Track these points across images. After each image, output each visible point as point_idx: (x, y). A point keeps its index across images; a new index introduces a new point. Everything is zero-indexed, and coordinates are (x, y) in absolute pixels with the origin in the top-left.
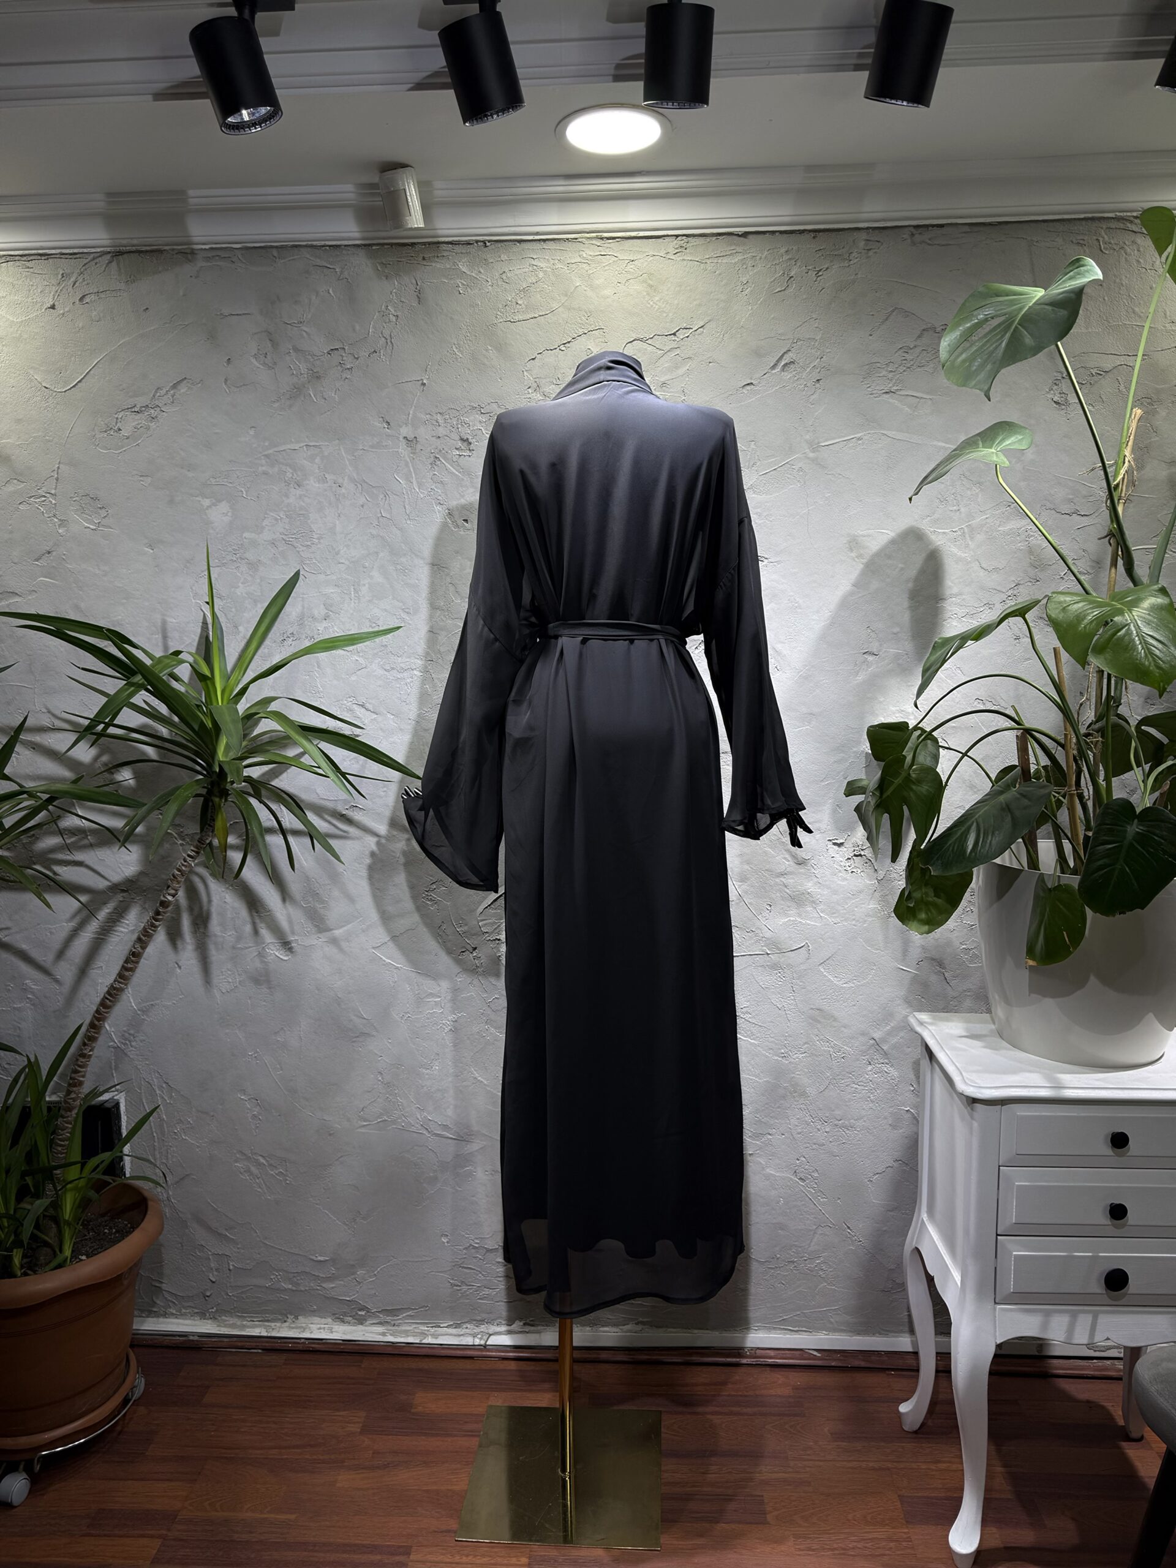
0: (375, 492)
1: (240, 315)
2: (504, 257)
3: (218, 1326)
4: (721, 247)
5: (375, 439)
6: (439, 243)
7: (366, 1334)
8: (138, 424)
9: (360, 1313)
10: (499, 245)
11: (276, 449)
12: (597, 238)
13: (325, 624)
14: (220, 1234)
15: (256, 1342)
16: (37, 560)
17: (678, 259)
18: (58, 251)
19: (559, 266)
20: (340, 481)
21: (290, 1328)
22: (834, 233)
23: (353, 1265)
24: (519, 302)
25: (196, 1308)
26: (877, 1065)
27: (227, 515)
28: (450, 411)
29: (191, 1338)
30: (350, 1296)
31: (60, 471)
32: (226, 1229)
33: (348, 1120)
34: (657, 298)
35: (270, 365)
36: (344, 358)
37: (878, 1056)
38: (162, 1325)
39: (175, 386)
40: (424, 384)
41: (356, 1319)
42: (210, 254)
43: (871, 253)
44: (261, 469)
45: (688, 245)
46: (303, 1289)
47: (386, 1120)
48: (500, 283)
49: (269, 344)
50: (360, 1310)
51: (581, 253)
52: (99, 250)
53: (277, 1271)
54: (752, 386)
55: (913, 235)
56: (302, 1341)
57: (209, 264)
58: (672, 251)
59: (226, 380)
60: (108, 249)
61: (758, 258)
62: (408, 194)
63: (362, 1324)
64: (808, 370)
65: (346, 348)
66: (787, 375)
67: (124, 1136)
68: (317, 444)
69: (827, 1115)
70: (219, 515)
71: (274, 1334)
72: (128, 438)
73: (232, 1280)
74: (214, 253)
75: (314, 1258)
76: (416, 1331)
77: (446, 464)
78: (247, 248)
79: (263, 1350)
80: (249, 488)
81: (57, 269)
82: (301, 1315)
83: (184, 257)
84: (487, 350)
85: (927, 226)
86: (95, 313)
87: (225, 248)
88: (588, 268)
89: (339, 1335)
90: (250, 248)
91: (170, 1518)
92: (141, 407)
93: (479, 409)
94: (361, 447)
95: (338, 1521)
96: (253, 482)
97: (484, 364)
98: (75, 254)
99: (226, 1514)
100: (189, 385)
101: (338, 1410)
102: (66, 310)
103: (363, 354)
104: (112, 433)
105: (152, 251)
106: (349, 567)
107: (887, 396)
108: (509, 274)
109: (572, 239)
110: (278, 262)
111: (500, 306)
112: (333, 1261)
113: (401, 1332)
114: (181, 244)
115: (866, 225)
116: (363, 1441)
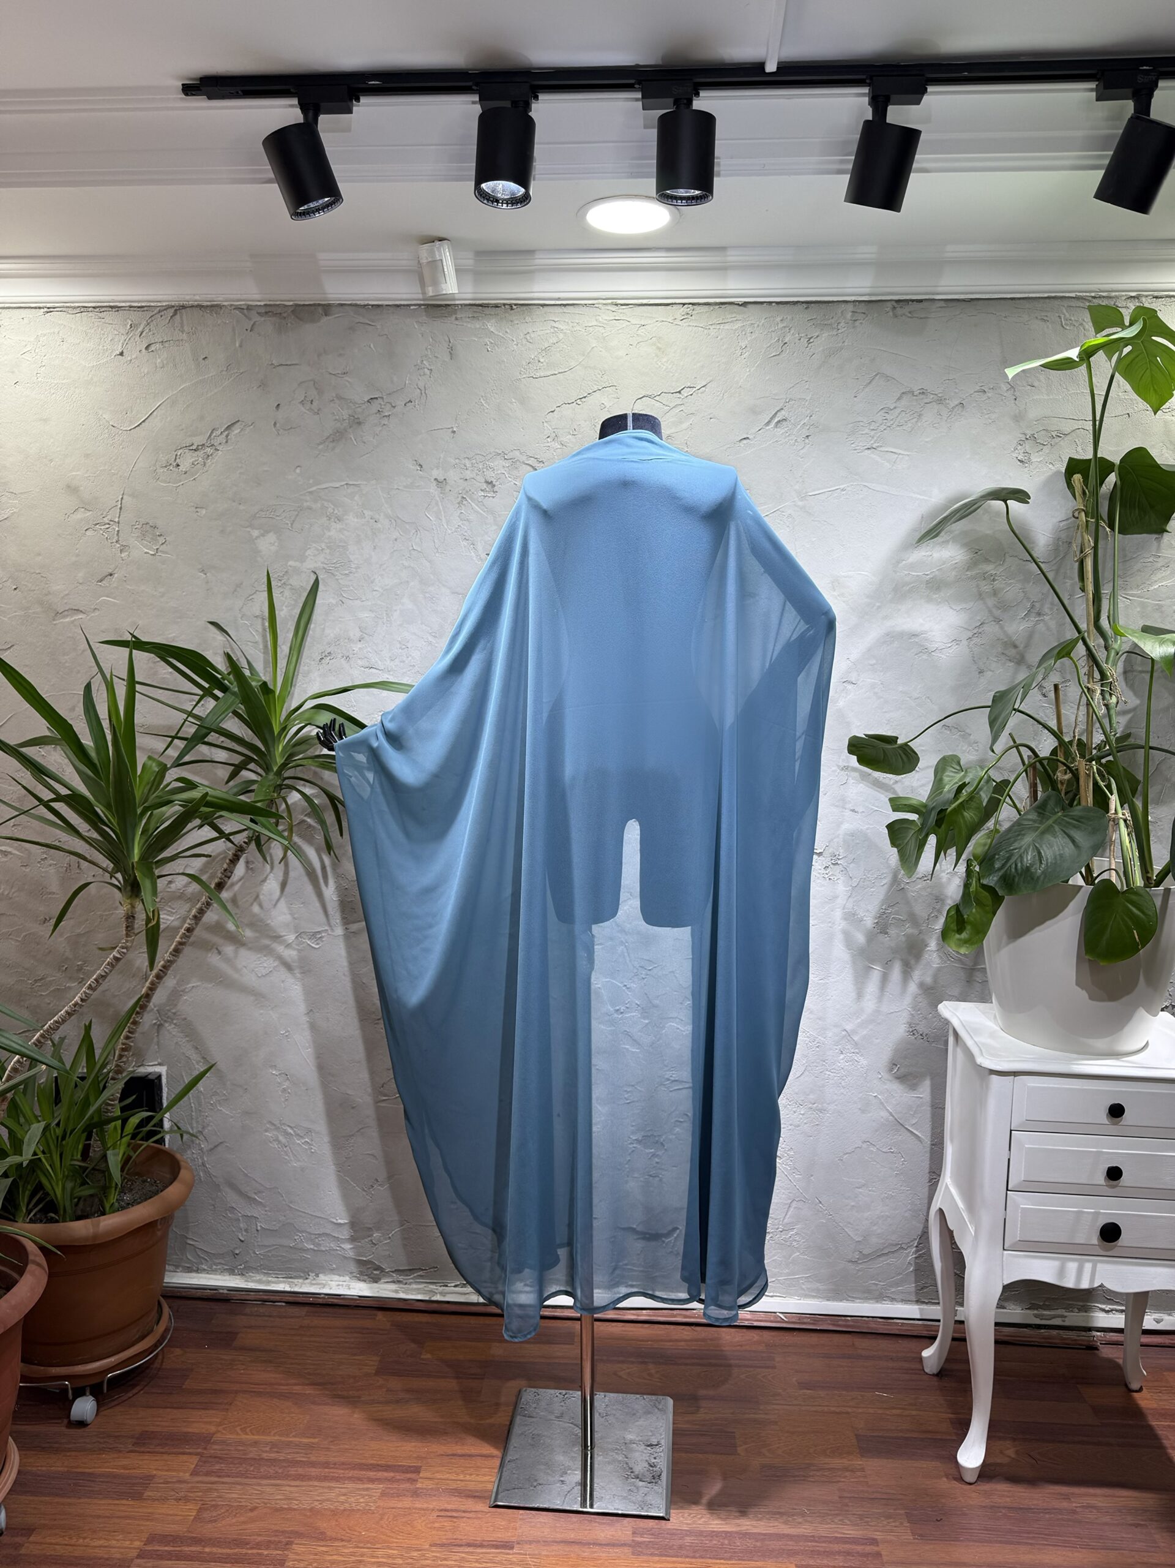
0: (408, 527)
1: (290, 365)
2: (528, 319)
3: (246, 1281)
4: (724, 315)
5: (409, 480)
6: (471, 305)
7: (381, 1291)
8: (196, 461)
9: (375, 1272)
10: (525, 308)
11: (319, 487)
12: (612, 304)
13: (359, 645)
14: (249, 1198)
15: (279, 1296)
16: (101, 581)
17: (685, 325)
18: (128, 304)
19: (578, 328)
20: (377, 517)
21: (311, 1285)
22: (824, 305)
23: (370, 1228)
24: (542, 360)
25: (226, 1265)
26: (848, 1054)
27: (272, 544)
28: (477, 457)
29: (221, 1291)
30: (366, 1256)
31: (123, 501)
32: (255, 1193)
33: (370, 1095)
34: (665, 360)
35: (316, 411)
36: (383, 407)
37: (849, 1047)
38: (194, 1280)
39: (228, 428)
40: (454, 432)
41: (371, 1278)
42: (263, 310)
43: (857, 323)
44: (305, 504)
45: (694, 312)
46: (324, 1249)
48: (524, 342)
49: (315, 393)
50: (375, 1270)
51: (597, 318)
52: (164, 304)
53: (301, 1232)
54: (748, 441)
55: (894, 308)
56: (322, 1296)
57: (263, 319)
58: (679, 317)
59: (275, 424)
60: (173, 304)
61: (756, 325)
62: (445, 264)
63: (376, 1282)
64: (799, 427)
65: (385, 397)
66: (780, 431)
67: (164, 1106)
68: (357, 483)
69: (803, 1099)
70: (267, 545)
71: (297, 1289)
72: (186, 473)
73: (259, 1240)
74: (269, 309)
75: (334, 1221)
76: (426, 1289)
77: (473, 504)
78: (297, 305)
79: (286, 1303)
80: (294, 521)
81: (126, 320)
82: (322, 1273)
83: (241, 312)
84: (511, 403)
85: (907, 301)
86: (159, 360)
87: (278, 305)
88: (603, 331)
89: (356, 1291)
90: (300, 305)
91: (206, 1440)
92: (198, 446)
93: (503, 455)
94: (396, 487)
95: (356, 1445)
96: (297, 515)
97: (508, 415)
98: (143, 307)
99: (256, 1437)
100: (242, 427)
101: (355, 1355)
102: (133, 357)
103: (400, 403)
104: (171, 468)
105: (212, 306)
106: (382, 594)
107: (869, 451)
108: (532, 336)
109: (590, 304)
110: (325, 319)
111: (524, 364)
112: (352, 1224)
113: (412, 1290)
114: (238, 300)
115: (853, 298)
116: (378, 1381)
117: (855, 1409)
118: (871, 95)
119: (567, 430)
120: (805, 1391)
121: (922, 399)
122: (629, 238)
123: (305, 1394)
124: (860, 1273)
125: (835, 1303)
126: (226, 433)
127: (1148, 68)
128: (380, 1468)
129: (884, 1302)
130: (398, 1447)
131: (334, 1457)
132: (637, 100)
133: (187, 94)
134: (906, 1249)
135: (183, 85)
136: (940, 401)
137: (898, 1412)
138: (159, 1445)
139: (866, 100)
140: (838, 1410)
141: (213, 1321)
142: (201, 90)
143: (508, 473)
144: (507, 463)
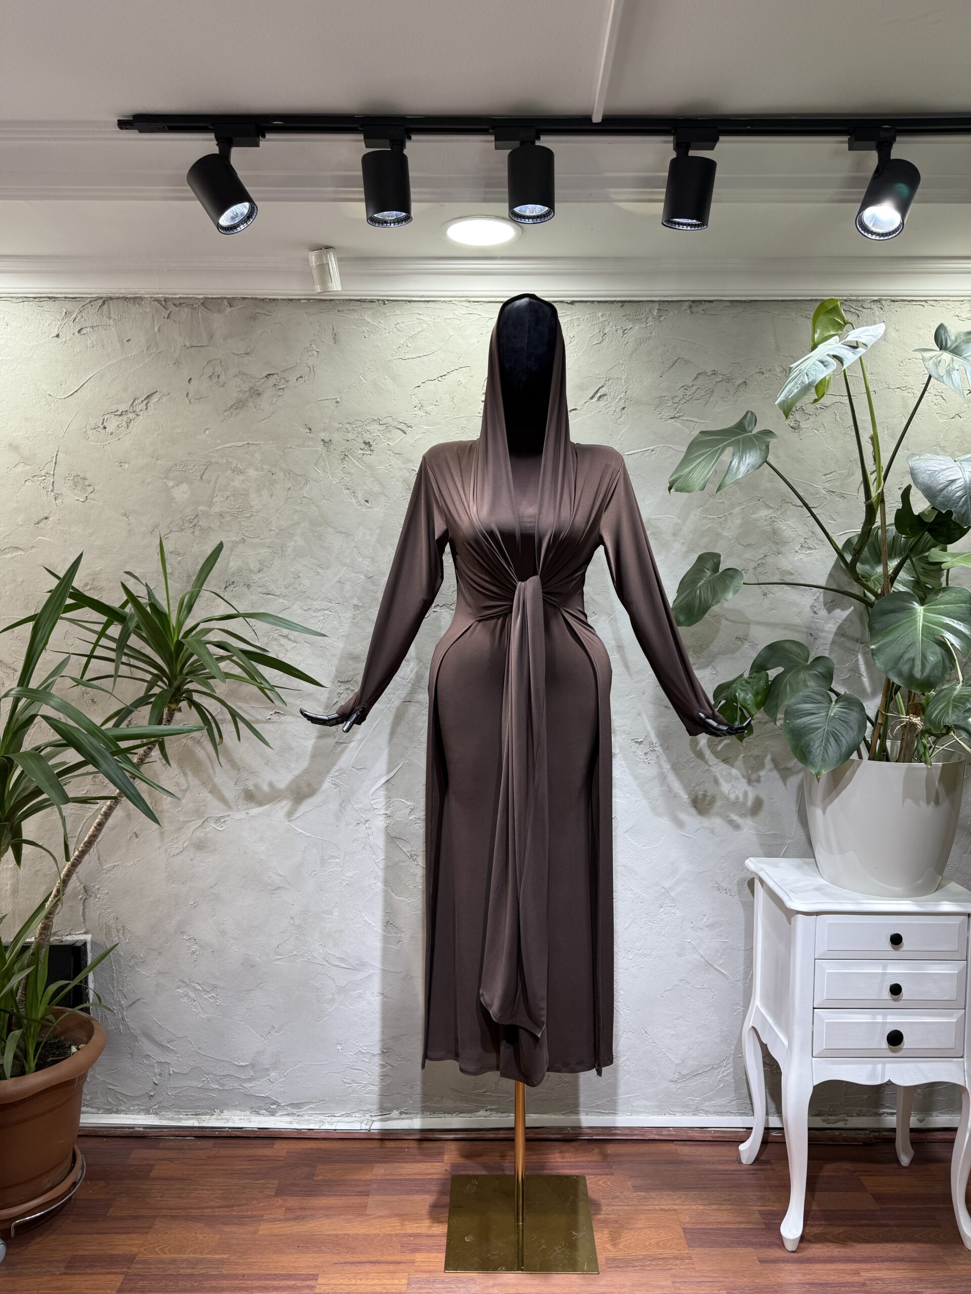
0: (299, 479)
1: (200, 347)
2: (398, 312)
3: (160, 1119)
5: (300, 440)
6: (351, 300)
7: (277, 1123)
8: (120, 424)
9: (272, 1107)
10: (395, 303)
11: (225, 446)
12: (466, 301)
13: (259, 575)
14: (163, 1046)
15: (189, 1131)
16: (38, 523)
18: (63, 296)
19: (439, 320)
20: (273, 470)
21: (217, 1119)
22: (636, 304)
23: (267, 1069)
24: (409, 345)
25: (142, 1106)
26: (667, 908)
27: (185, 493)
28: (357, 422)
29: (138, 1129)
30: (264, 1094)
31: (58, 457)
32: (168, 1042)
33: (267, 955)
35: (221, 384)
36: (278, 381)
37: (667, 902)
38: (115, 1120)
39: (148, 397)
40: (337, 402)
41: (267, 1111)
42: (178, 302)
43: (662, 318)
44: (213, 460)
46: (227, 1088)
47: (295, 955)
48: (395, 330)
49: (222, 369)
50: (272, 1105)
51: (455, 311)
52: (94, 296)
53: (209, 1074)
54: (577, 411)
55: (691, 307)
56: (227, 1129)
57: (178, 309)
59: (187, 394)
60: (102, 296)
61: (581, 319)
62: (330, 267)
63: (273, 1115)
64: (617, 400)
65: (280, 373)
66: (602, 403)
67: (89, 966)
68: (256, 443)
69: (630, 946)
70: (181, 493)
71: (204, 1124)
72: (112, 434)
73: (171, 1082)
74: (183, 301)
75: (237, 1063)
76: (316, 1119)
77: (354, 460)
78: (206, 298)
79: (196, 1137)
80: (203, 474)
81: (62, 308)
82: (226, 1109)
83: (159, 303)
84: (385, 379)
85: (700, 301)
86: (89, 342)
87: (191, 298)
88: (459, 322)
89: (255, 1124)
90: (208, 298)
91: (130, 1260)
92: (122, 412)
93: (378, 421)
94: (289, 446)
95: (261, 1259)
96: (206, 469)
97: (382, 389)
98: (76, 298)
99: (174, 1256)
100: (159, 396)
101: (256, 1179)
102: (67, 339)
103: (293, 378)
104: (99, 430)
105: (135, 298)
106: (278, 534)
107: (673, 420)
108: (402, 325)
109: (448, 301)
110: (229, 310)
111: (395, 348)
112: (252, 1065)
113: (304, 1120)
114: (157, 294)
115: (658, 299)
116: (278, 1201)
117: (680, 1206)
118: (675, 143)
119: (429, 402)
120: (638, 1193)
121: (714, 378)
122: (482, 249)
123: (215, 1216)
124: (680, 1091)
125: (660, 1117)
126: (145, 402)
127: (888, 127)
128: (282, 1278)
129: (700, 1115)
130: (297, 1258)
131: (243, 1270)
132: (490, 141)
133: (121, 128)
134: (717, 1069)
135: (119, 120)
136: (728, 380)
137: (714, 1207)
138: (88, 1267)
139: (671, 146)
140: (666, 1208)
141: (132, 1156)
142: (133, 125)
143: (383, 436)
144: (382, 428)
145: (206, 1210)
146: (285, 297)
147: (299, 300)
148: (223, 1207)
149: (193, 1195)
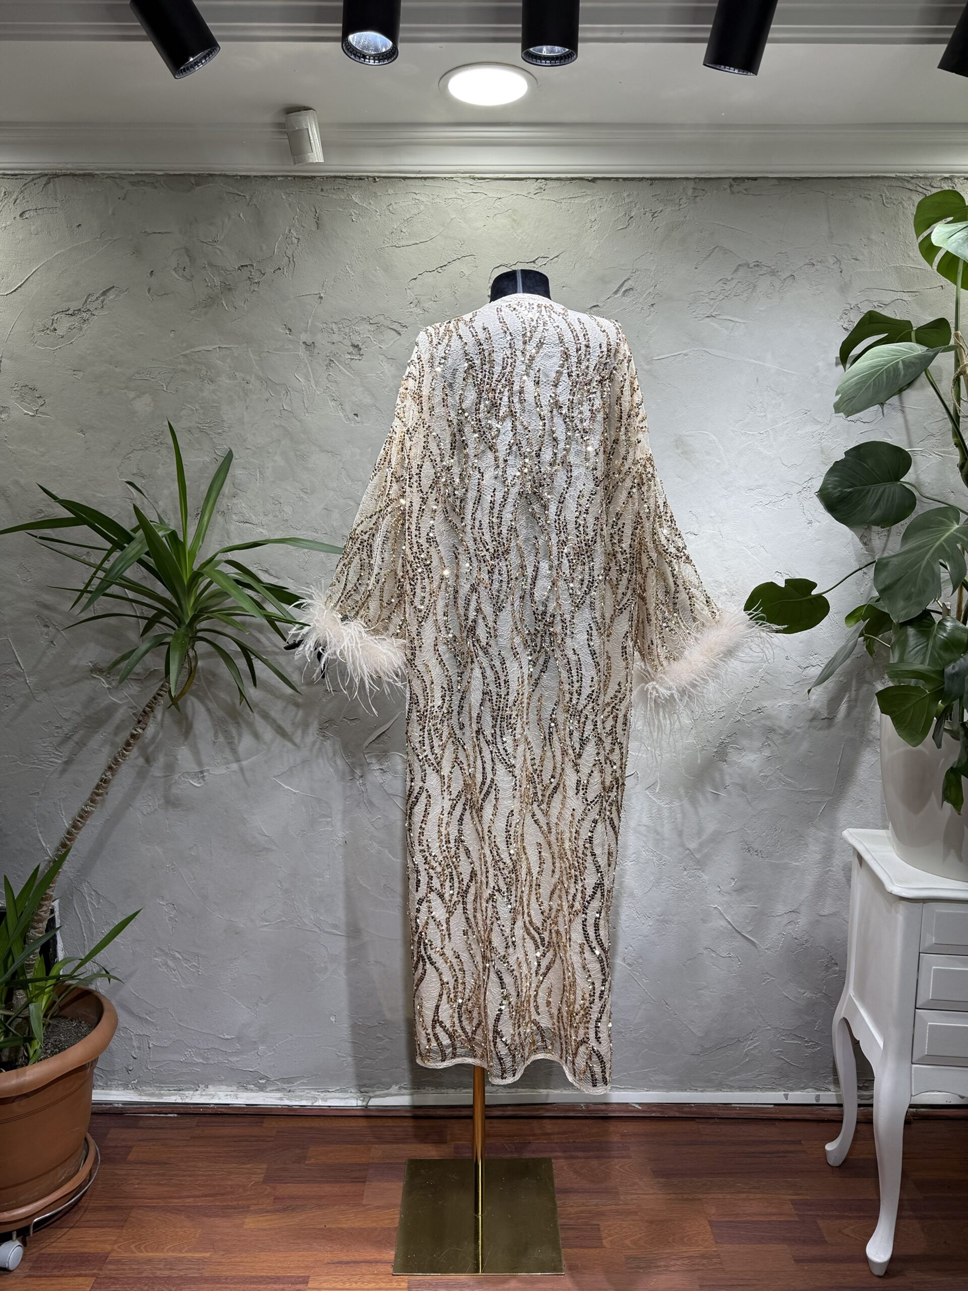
0: (278, 388)
1: (162, 233)
2: (391, 191)
3: (140, 1095)
4: (573, 189)
5: (279, 343)
6: (336, 177)
7: (267, 1099)
8: (72, 325)
9: (261, 1081)
10: (387, 180)
11: (192, 350)
12: (470, 178)
13: (235, 501)
14: (140, 1018)
15: (171, 1108)
17: (538, 198)
18: (2, 172)
19: (438, 200)
20: (248, 378)
21: (202, 1095)
22: (668, 182)
23: (255, 1042)
24: (404, 230)
25: (120, 1080)
26: (691, 871)
27: (148, 405)
28: (342, 321)
29: (116, 1105)
30: (252, 1068)
31: (2, 364)
32: (146, 1014)
33: (252, 921)
34: (520, 231)
35: (188, 277)
36: (253, 273)
37: (692, 864)
39: (104, 293)
40: (321, 298)
41: (257, 1087)
42: (134, 179)
43: (698, 199)
44: (179, 367)
45: (546, 187)
46: (212, 1062)
47: (284, 921)
48: (387, 213)
49: (188, 260)
50: (261, 1079)
51: (457, 190)
52: (37, 172)
53: (192, 1047)
54: (598, 308)
55: (731, 186)
56: (212, 1106)
57: (135, 188)
58: (533, 191)
59: (149, 289)
60: (46, 172)
61: (604, 200)
62: (310, 133)
63: (262, 1090)
64: (644, 296)
65: (255, 265)
66: (627, 300)
68: (229, 346)
70: (143, 405)
71: (188, 1101)
72: (63, 337)
73: (151, 1056)
74: (140, 179)
75: (222, 1036)
76: (309, 1095)
77: (340, 366)
78: (168, 175)
79: (178, 1114)
80: (169, 383)
82: (211, 1084)
83: (113, 181)
84: (376, 270)
85: (743, 179)
86: (33, 228)
87: (149, 175)
88: (462, 203)
89: (242, 1100)
90: (171, 175)
91: (102, 1259)
92: (74, 311)
93: (368, 320)
94: (266, 350)
95: (246, 1257)
96: (172, 377)
97: (373, 282)
98: (16, 175)
99: (150, 1254)
100: (117, 292)
101: (243, 1164)
102: (8, 223)
103: (269, 270)
104: (48, 332)
105: (84, 175)
106: (255, 453)
107: (708, 319)
108: (395, 207)
109: (449, 178)
110: (196, 189)
111: (387, 233)
112: (239, 1039)
113: (296, 1097)
114: (110, 170)
115: (694, 176)
116: (266, 1189)
117: (706, 1195)
119: (430, 297)
120: (657, 1180)
121: (757, 271)
122: (488, 110)
123: (197, 1206)
124: (702, 1065)
126: (102, 298)
128: (270, 1281)
130: (286, 1257)
131: (226, 1271)
134: (742, 1042)
136: (773, 273)
138: (55, 1268)
140: (690, 1197)
141: (109, 1136)
143: (374, 337)
144: (372, 328)
145: (187, 1200)
146: (259, 174)
147: (275, 176)
148: (206, 1196)
149: (173, 1181)
